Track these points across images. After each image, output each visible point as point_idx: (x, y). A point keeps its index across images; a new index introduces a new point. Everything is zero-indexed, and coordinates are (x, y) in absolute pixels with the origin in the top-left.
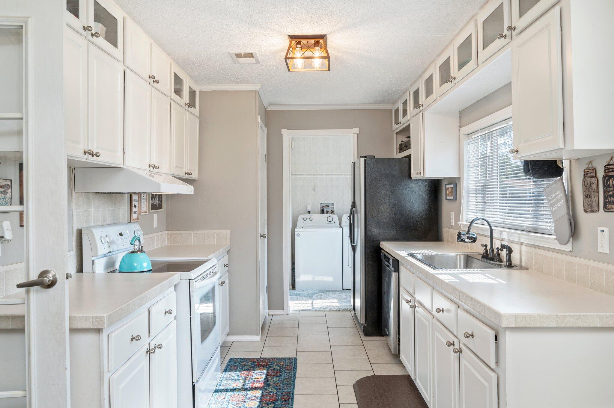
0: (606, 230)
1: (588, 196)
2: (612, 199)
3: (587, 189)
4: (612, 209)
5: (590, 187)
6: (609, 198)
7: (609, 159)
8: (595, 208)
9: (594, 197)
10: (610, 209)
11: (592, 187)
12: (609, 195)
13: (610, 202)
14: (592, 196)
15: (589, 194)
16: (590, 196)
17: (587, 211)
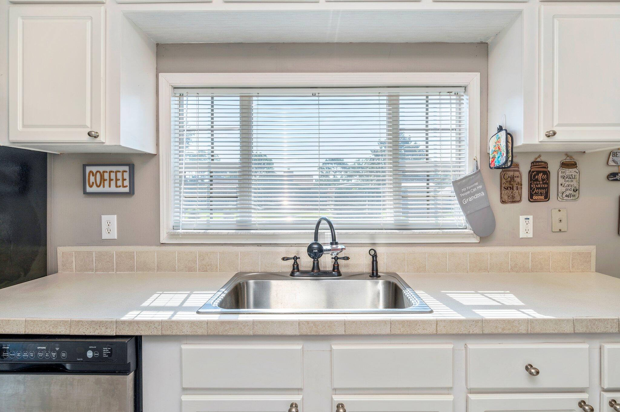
0: (531, 217)
1: (509, 189)
2: (540, 191)
3: (507, 182)
4: (540, 199)
5: (512, 180)
6: (536, 190)
7: (536, 156)
8: (518, 199)
9: (517, 189)
10: (537, 199)
11: (515, 180)
12: (536, 188)
13: (538, 193)
14: (515, 188)
15: (511, 186)
16: (512, 188)
17: (507, 202)
